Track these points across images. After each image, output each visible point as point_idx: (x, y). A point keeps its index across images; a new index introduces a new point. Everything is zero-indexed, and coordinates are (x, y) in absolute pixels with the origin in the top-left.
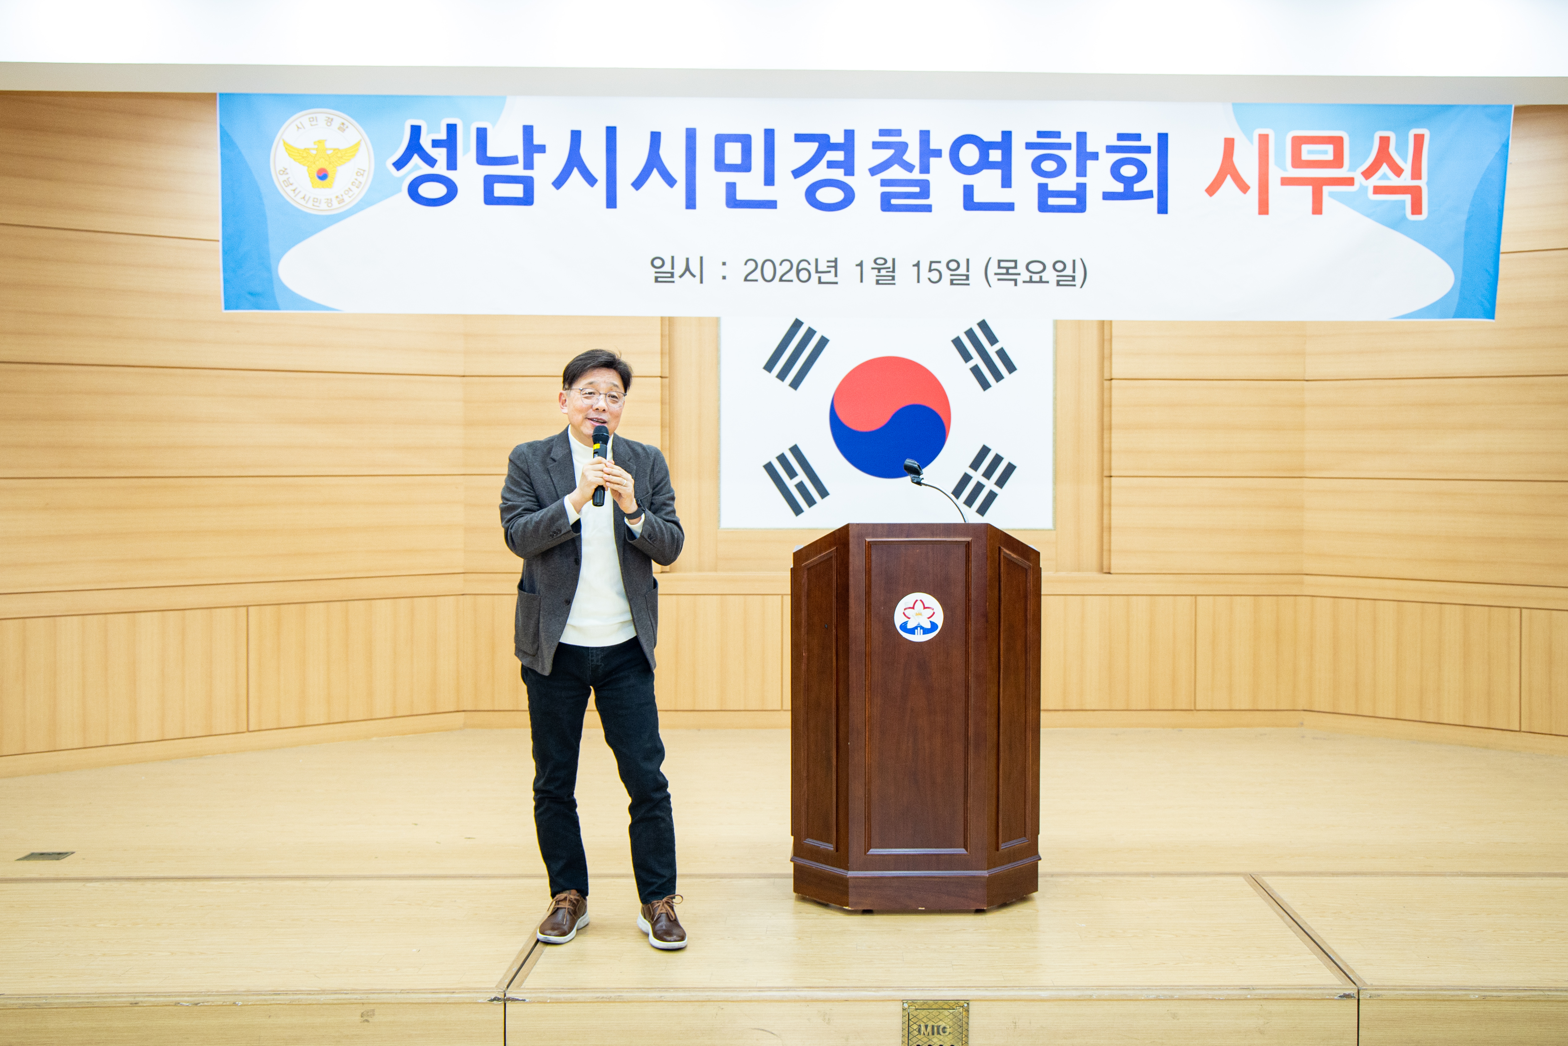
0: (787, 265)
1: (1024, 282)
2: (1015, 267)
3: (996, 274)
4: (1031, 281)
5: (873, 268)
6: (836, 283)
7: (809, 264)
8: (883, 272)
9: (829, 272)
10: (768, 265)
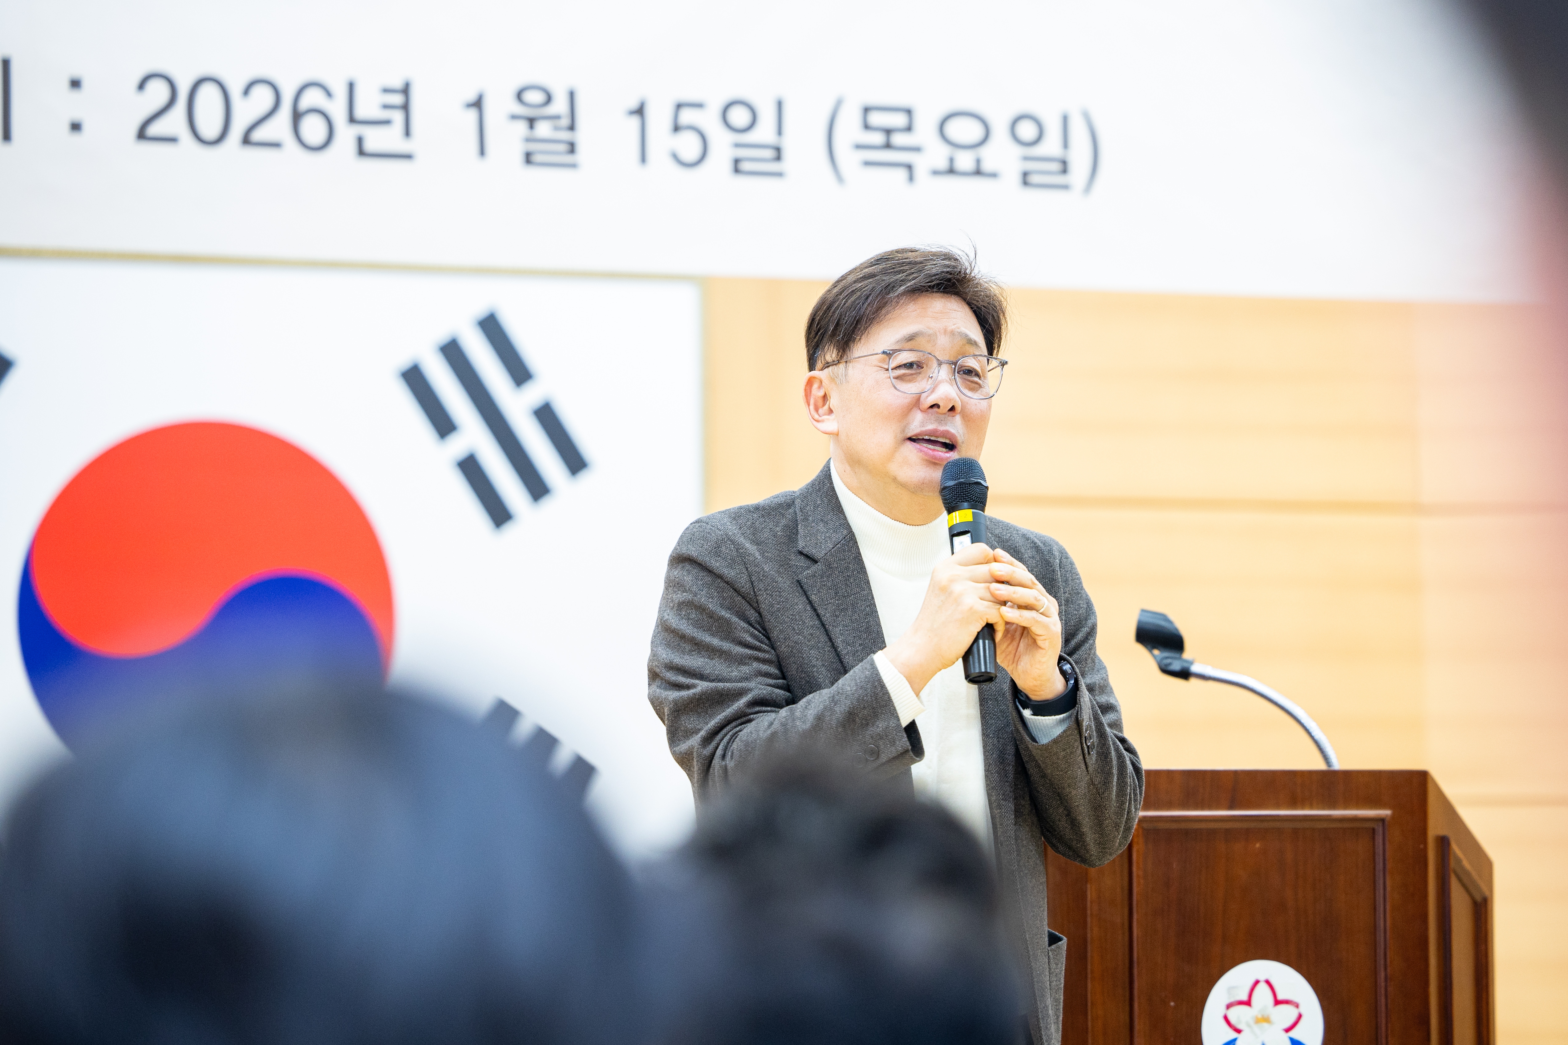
0: (262, 98)
1: (936, 173)
2: (909, 129)
3: (859, 147)
4: (951, 171)
5: (514, 117)
6: (408, 157)
7: (329, 94)
8: (543, 129)
9: (387, 122)
10: (209, 97)
